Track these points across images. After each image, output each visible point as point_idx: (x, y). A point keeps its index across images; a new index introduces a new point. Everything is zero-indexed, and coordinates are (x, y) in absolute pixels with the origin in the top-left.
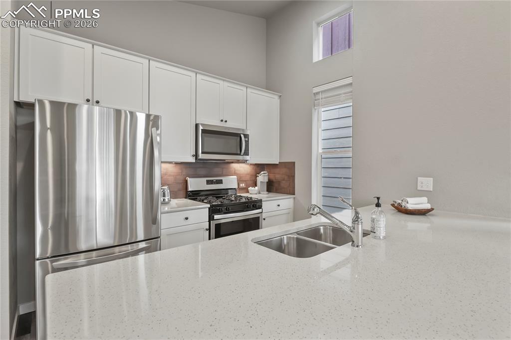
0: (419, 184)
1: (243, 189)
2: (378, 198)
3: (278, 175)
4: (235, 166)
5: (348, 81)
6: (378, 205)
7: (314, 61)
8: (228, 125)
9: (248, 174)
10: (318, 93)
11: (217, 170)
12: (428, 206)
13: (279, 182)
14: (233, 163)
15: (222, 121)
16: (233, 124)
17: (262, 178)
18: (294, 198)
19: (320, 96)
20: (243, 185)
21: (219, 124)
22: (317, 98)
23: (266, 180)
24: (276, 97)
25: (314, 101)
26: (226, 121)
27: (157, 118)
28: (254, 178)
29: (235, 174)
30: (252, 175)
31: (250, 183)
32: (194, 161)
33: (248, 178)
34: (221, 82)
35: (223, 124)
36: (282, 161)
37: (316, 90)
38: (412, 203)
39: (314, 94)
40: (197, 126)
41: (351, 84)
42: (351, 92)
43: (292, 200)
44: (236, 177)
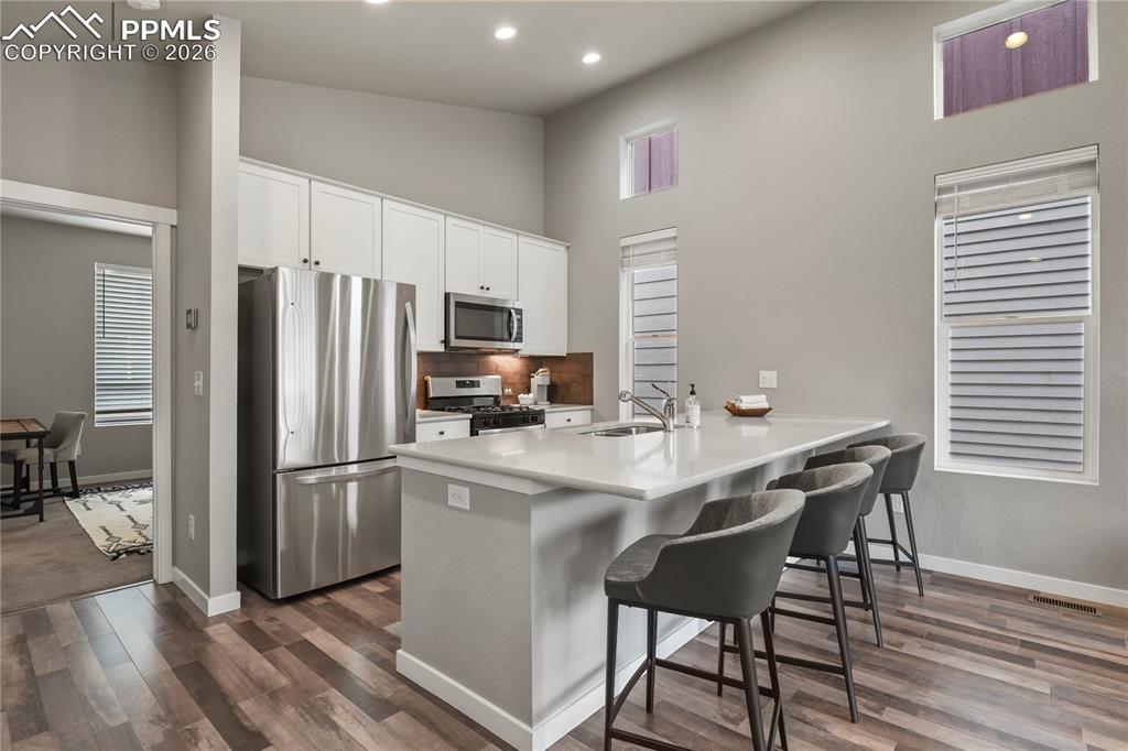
0: (761, 380)
1: (509, 397)
2: (693, 386)
3: (566, 375)
4: (496, 359)
5: (672, 233)
6: (692, 393)
7: (621, 198)
8: (490, 294)
9: (517, 373)
10: (628, 247)
11: (470, 366)
12: (766, 406)
13: (567, 386)
14: (493, 354)
15: (482, 288)
16: (500, 293)
17: (540, 379)
18: (592, 410)
19: (631, 252)
20: (508, 391)
21: (478, 292)
22: (626, 254)
23: (547, 382)
24: (563, 249)
25: (622, 257)
26: (488, 289)
27: (412, 289)
28: (526, 380)
29: (497, 373)
30: (524, 375)
31: (520, 387)
32: (443, 350)
33: (516, 379)
34: (481, 228)
35: (484, 294)
36: (572, 352)
37: (624, 242)
38: (748, 402)
39: (622, 247)
40: (447, 296)
41: (675, 238)
42: (675, 249)
43: (588, 413)
44: (498, 377)
